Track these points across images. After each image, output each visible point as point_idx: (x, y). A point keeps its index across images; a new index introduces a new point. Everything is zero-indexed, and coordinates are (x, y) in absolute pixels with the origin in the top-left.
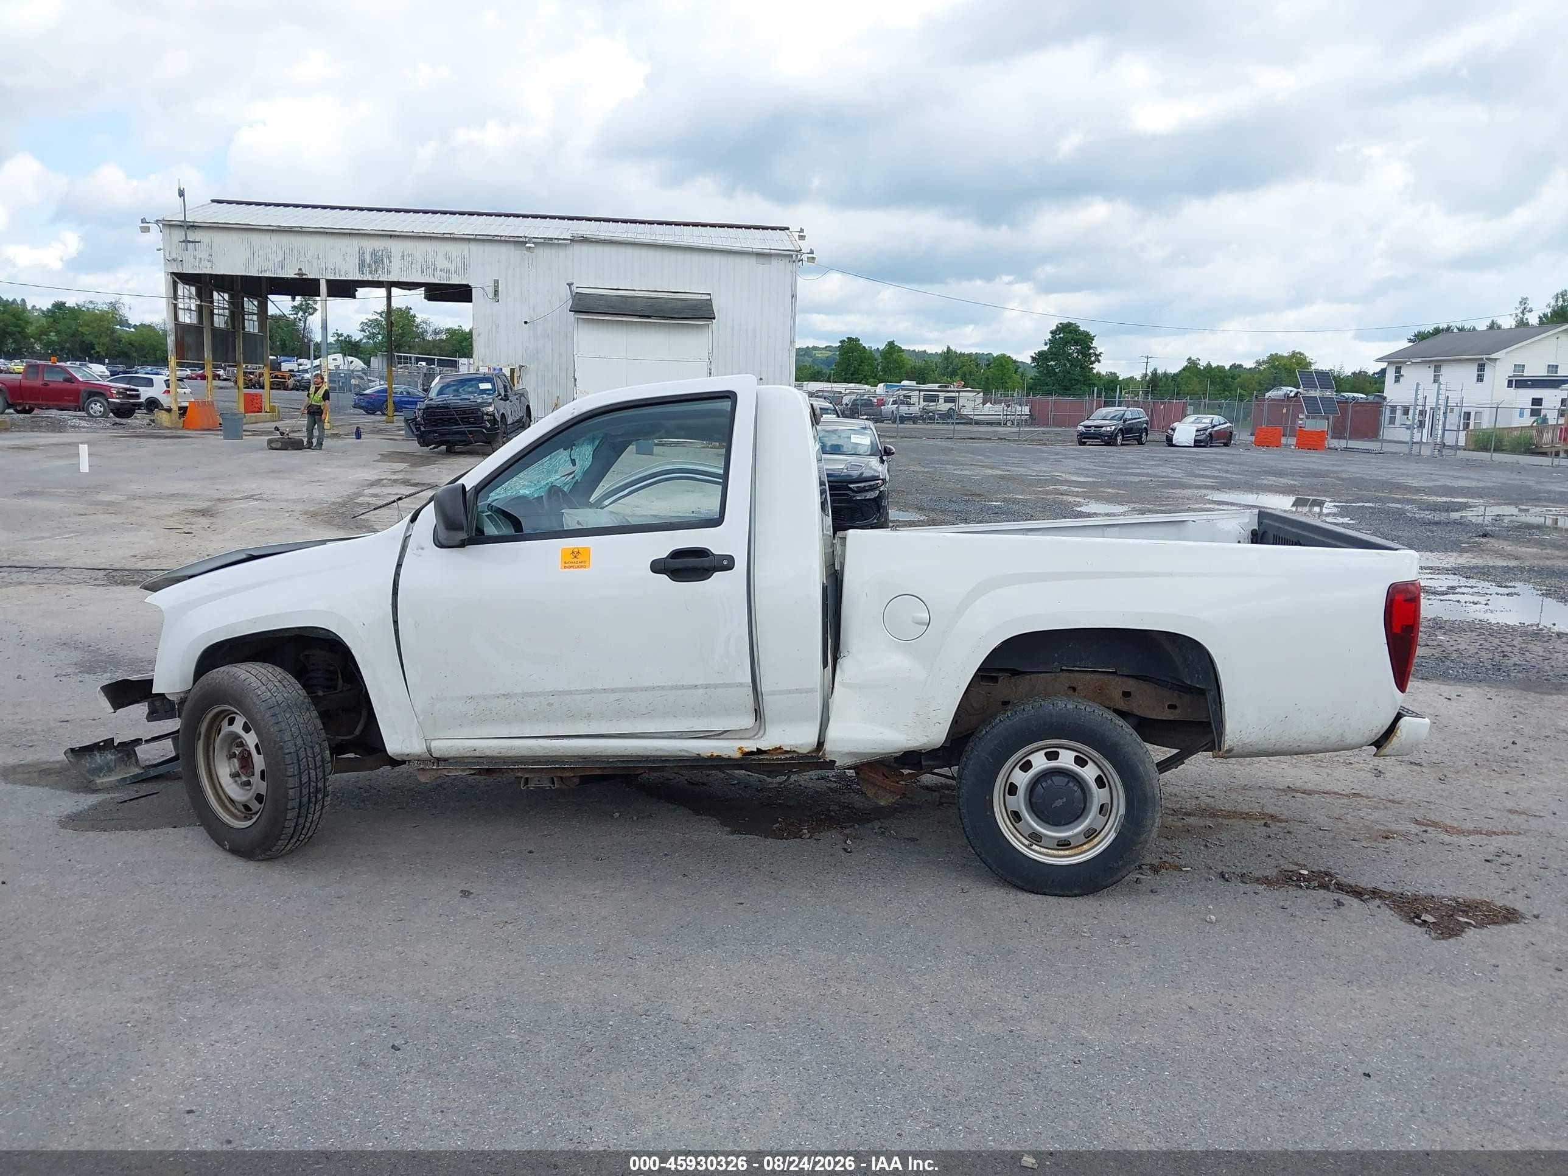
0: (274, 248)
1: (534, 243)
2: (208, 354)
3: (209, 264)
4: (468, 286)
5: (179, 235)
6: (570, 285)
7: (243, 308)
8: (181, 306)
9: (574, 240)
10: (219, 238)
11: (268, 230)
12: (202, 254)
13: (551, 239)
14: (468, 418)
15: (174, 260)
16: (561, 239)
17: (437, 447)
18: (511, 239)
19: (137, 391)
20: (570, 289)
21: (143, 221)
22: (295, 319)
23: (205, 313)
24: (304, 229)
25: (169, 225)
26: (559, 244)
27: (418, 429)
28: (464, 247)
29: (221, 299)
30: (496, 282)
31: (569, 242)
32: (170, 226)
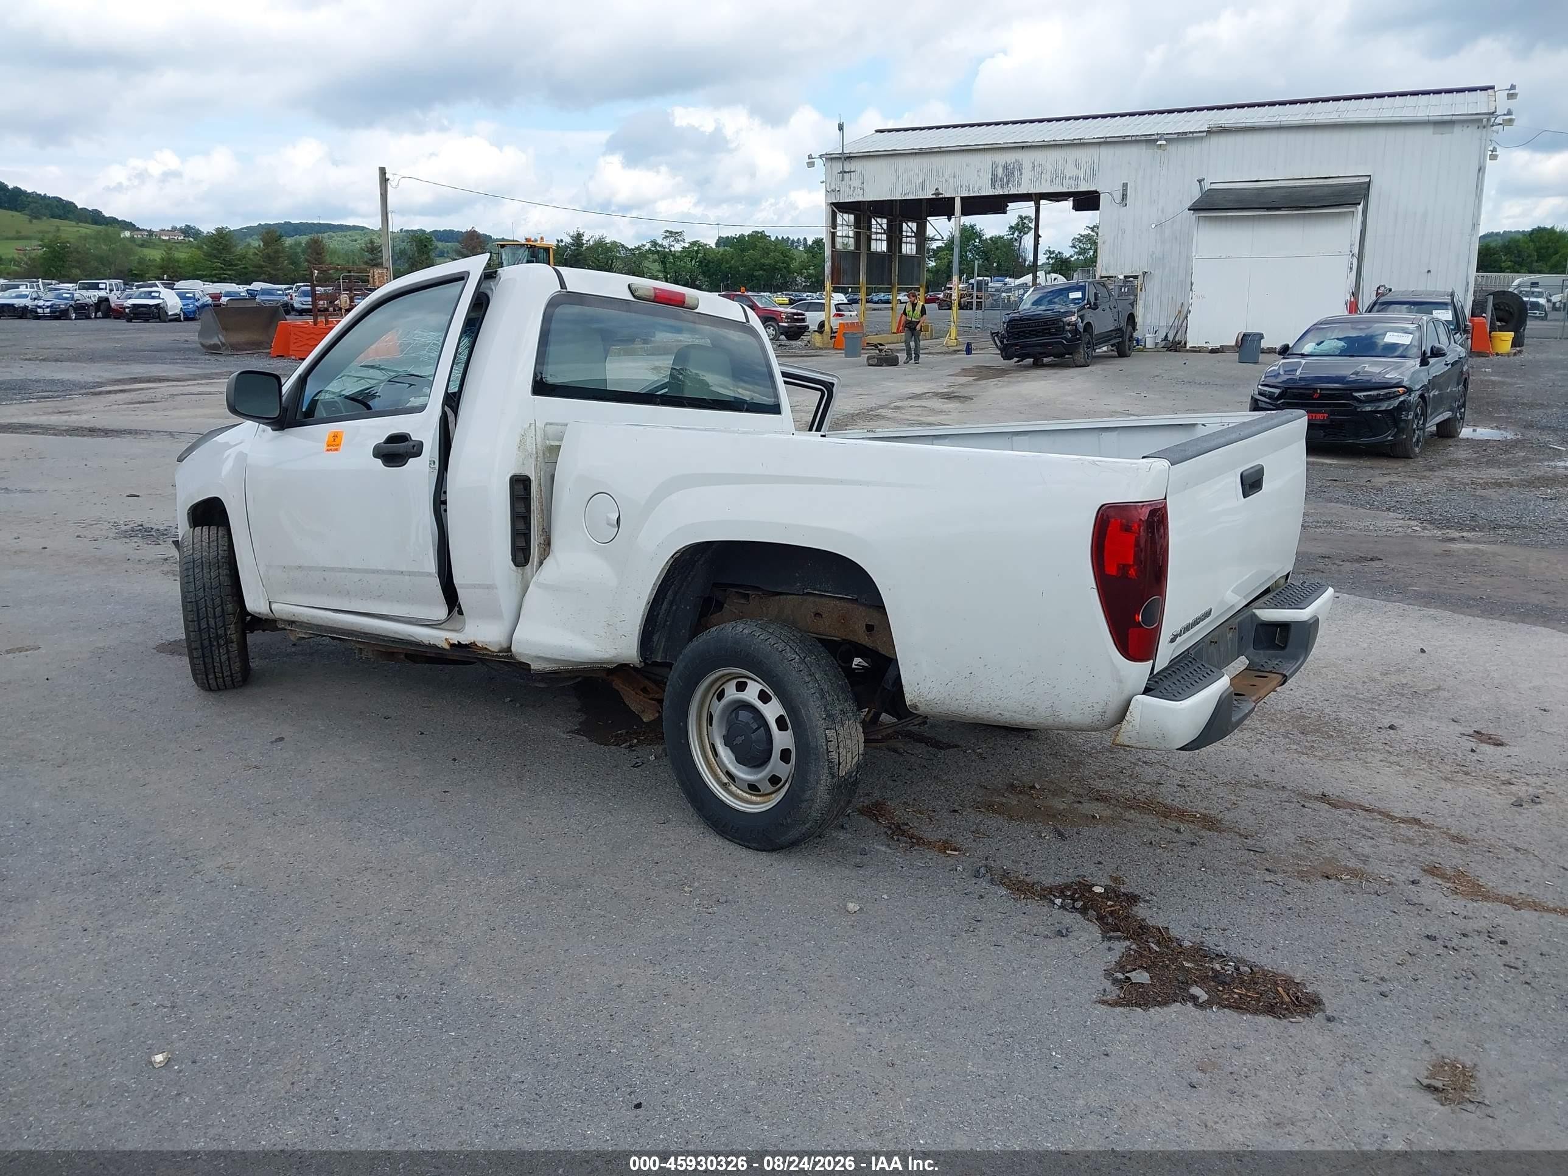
0: (916, 171)
1: (1165, 140)
2: (863, 278)
3: (861, 192)
4: (1096, 192)
5: (837, 166)
6: (1200, 181)
7: (901, 231)
8: (839, 234)
9: (1210, 132)
10: (871, 166)
11: (911, 154)
12: (856, 183)
13: (1186, 133)
14: (1049, 329)
15: (833, 191)
16: (1196, 132)
17: (1022, 361)
18: (1143, 138)
19: (803, 315)
20: (1200, 185)
21: (810, 157)
22: (1012, 239)
23: (863, 239)
24: (943, 149)
25: (830, 158)
26: (1194, 139)
27: (1002, 342)
28: (1093, 152)
29: (879, 224)
30: (1125, 185)
31: (1205, 134)
32: (832, 159)
